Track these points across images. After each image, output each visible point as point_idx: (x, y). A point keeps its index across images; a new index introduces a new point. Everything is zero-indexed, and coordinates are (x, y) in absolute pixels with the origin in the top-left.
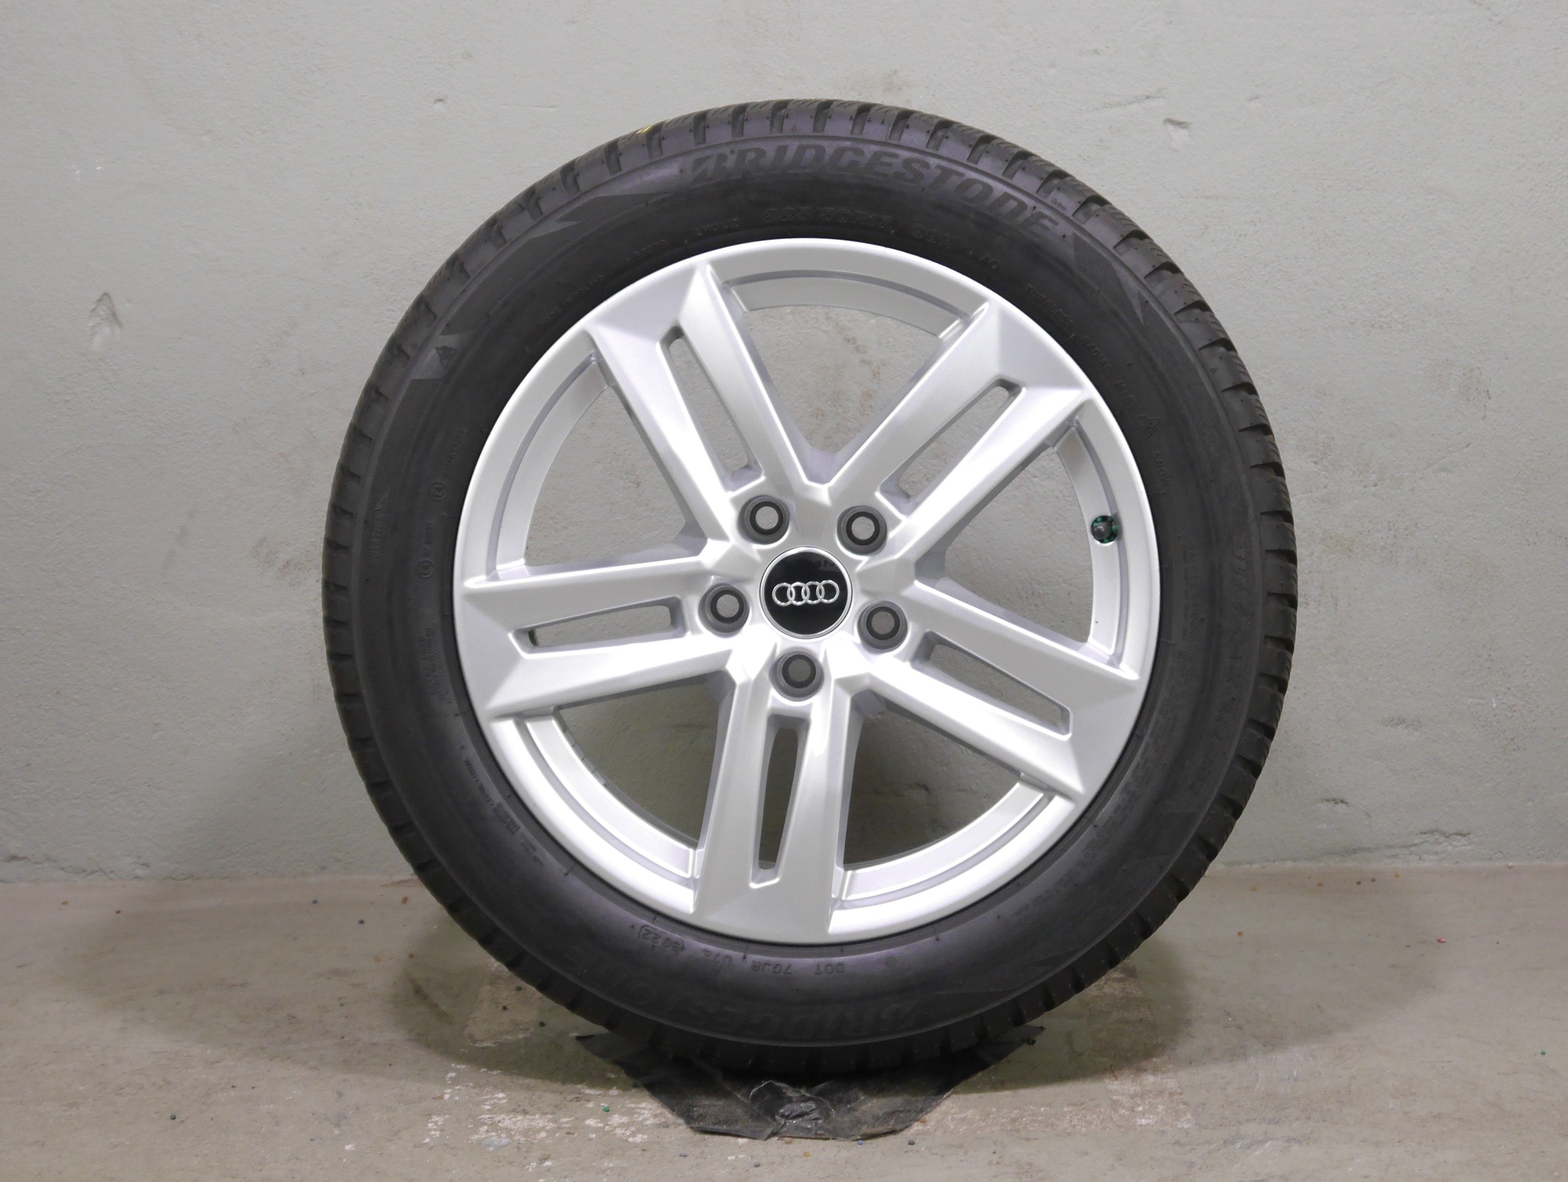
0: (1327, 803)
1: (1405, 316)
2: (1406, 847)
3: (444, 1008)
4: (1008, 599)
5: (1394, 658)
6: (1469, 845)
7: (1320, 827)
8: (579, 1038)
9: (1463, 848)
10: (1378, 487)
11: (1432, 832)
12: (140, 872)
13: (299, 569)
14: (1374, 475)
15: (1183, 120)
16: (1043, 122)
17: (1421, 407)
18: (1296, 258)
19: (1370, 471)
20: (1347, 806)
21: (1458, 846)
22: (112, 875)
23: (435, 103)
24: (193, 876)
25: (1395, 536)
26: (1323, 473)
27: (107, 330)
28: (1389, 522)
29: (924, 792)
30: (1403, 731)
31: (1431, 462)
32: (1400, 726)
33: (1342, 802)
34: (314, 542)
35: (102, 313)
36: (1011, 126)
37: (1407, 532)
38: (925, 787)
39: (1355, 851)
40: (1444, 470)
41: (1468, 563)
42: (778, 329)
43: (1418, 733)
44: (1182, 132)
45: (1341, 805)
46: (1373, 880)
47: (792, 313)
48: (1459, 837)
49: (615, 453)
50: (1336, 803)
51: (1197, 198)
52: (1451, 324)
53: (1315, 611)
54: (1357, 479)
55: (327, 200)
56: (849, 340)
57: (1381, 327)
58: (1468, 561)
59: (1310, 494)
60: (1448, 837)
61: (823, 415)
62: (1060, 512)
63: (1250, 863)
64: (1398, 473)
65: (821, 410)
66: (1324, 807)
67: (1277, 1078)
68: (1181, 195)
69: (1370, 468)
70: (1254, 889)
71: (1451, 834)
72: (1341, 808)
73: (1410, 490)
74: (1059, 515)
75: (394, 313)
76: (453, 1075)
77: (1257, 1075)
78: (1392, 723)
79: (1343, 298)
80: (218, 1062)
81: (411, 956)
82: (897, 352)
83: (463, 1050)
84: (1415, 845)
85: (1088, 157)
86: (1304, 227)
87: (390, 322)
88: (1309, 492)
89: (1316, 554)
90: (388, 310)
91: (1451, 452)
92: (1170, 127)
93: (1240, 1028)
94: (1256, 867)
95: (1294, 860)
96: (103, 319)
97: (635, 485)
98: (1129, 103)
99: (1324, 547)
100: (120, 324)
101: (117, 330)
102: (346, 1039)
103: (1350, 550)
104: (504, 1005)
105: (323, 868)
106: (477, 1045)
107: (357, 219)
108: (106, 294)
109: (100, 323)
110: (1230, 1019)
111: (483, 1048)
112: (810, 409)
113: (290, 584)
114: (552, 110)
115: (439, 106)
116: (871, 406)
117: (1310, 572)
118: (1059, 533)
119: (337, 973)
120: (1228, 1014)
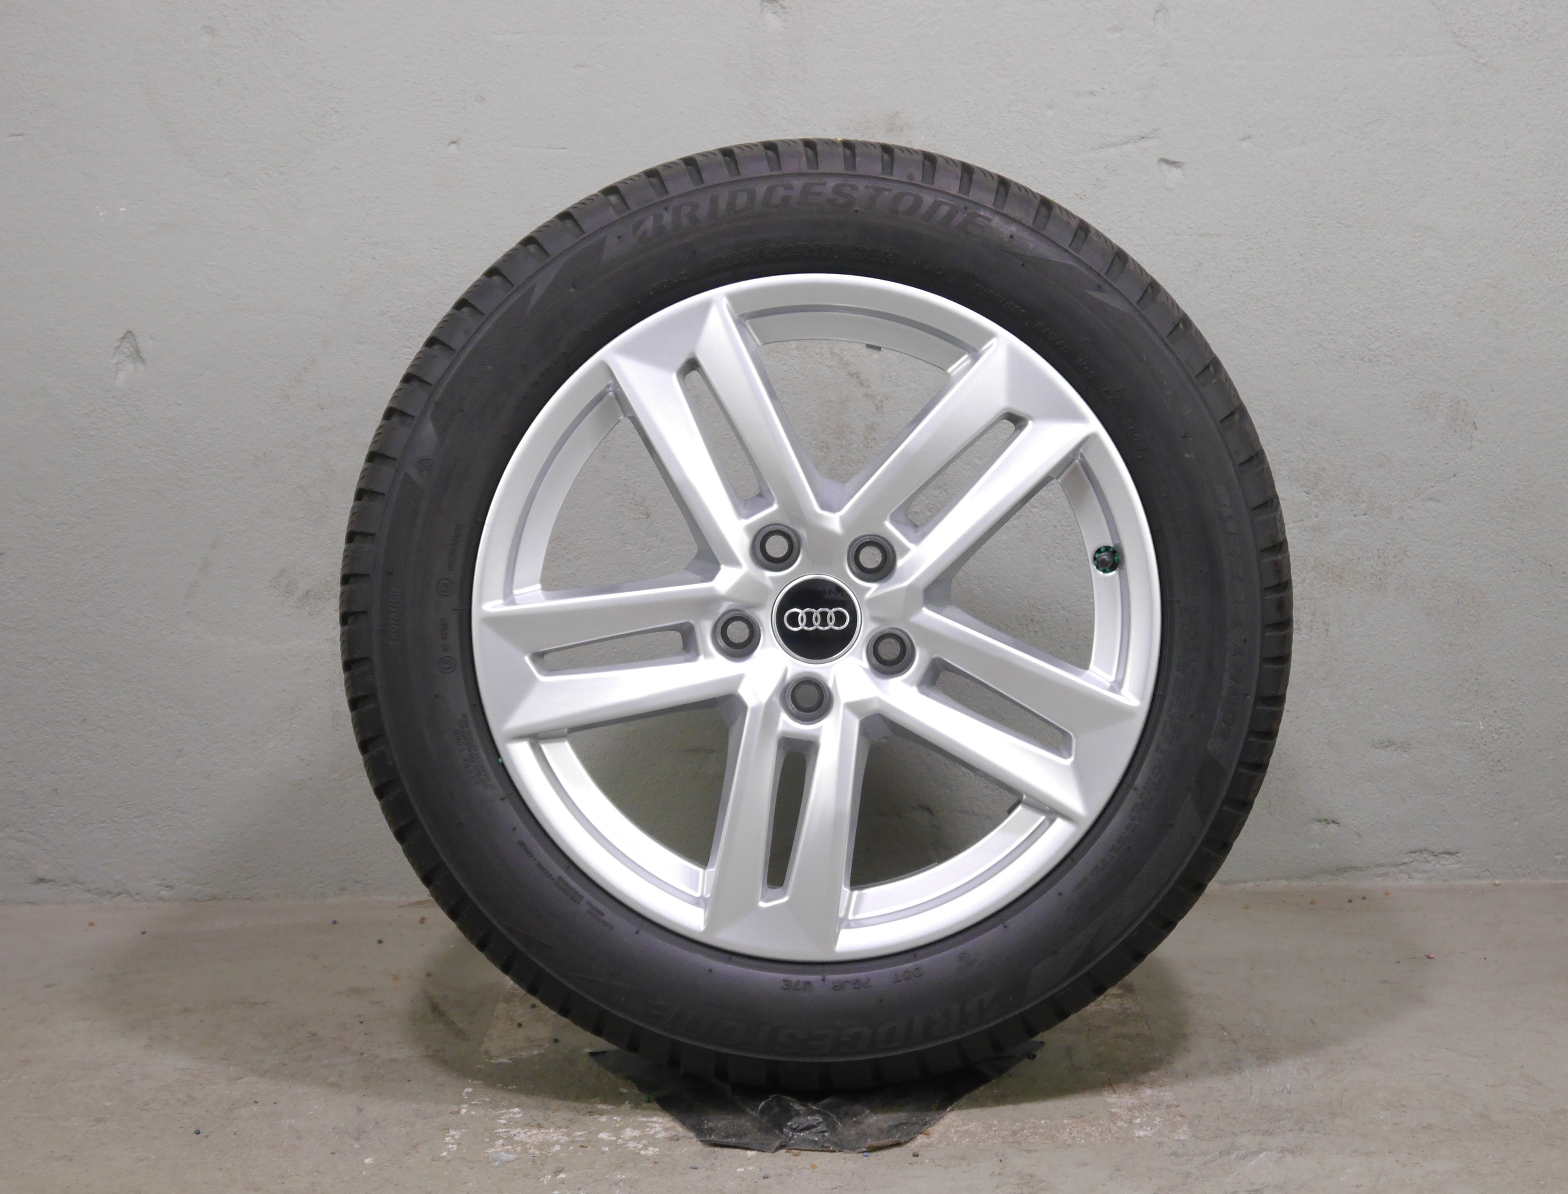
0: (1319, 823)
1: (1394, 350)
2: (1396, 865)
3: (460, 1025)
4: (1008, 626)
5: (1384, 682)
6: (1457, 864)
7: (1312, 847)
8: (592, 1054)
9: (1452, 866)
10: (1367, 516)
11: (1421, 851)
12: (164, 893)
13: (318, 599)
14: (1363, 504)
15: (1178, 160)
16: (1041, 162)
17: (1409, 438)
18: (1287, 293)
19: (1360, 500)
20: (1339, 826)
21: (1446, 865)
22: (137, 897)
23: (449, 145)
24: (216, 898)
25: (1384, 564)
26: (1314, 502)
27: (131, 367)
28: (1379, 550)
29: (927, 813)
30: (1392, 754)
31: (1419, 491)
32: (1390, 748)
33: (1334, 822)
34: (333, 572)
35: (126, 350)
36: (1010, 166)
37: (1396, 560)
38: (928, 809)
39: (1346, 870)
40: (1431, 499)
41: (1456, 590)
42: (784, 364)
43: (1407, 756)
44: (1176, 171)
45: (1333, 825)
46: (1364, 898)
47: (797, 348)
48: (1448, 856)
49: (625, 485)
50: (1329, 823)
51: (1190, 235)
52: (1438, 357)
53: (1307, 637)
54: (1348, 509)
55: (345, 240)
56: (852, 375)
57: (1370, 360)
58: (1456, 588)
59: (1301, 523)
60: (1436, 855)
61: (828, 448)
62: (1059, 541)
63: (1245, 882)
64: (1388, 502)
65: (826, 443)
66: (1317, 827)
67: (1271, 1091)
68: (1175, 232)
69: (1360, 498)
70: (1246, 908)
71: (1440, 854)
72: (1333, 827)
73: (1399, 519)
74: (1057, 545)
75: (409, 349)
76: (470, 1090)
77: (1251, 1088)
78: (1382, 745)
79: (1334, 332)
80: (241, 1078)
81: (429, 975)
82: (899, 386)
83: (479, 1066)
84: (1405, 864)
85: (1084, 196)
86: (1295, 264)
87: (406, 359)
88: (1300, 521)
89: (1308, 581)
90: (404, 347)
91: (1438, 482)
92: (1164, 166)
93: (1235, 1042)
94: (1250, 885)
95: (1287, 878)
96: (127, 357)
97: (645, 516)
98: (1124, 143)
99: (1316, 575)
100: (143, 361)
101: (141, 367)
102: (365, 1055)
103: (1341, 578)
104: (519, 1022)
105: (343, 889)
106: (493, 1061)
107: (374, 258)
108: (129, 332)
109: (124, 360)
110: (1225, 1034)
111: (499, 1064)
112: (815, 442)
113: (309, 614)
114: (563, 151)
115: (453, 148)
116: (875, 439)
117: (1302, 599)
118: (1058, 561)
119: (357, 991)
120: (1223, 1029)
